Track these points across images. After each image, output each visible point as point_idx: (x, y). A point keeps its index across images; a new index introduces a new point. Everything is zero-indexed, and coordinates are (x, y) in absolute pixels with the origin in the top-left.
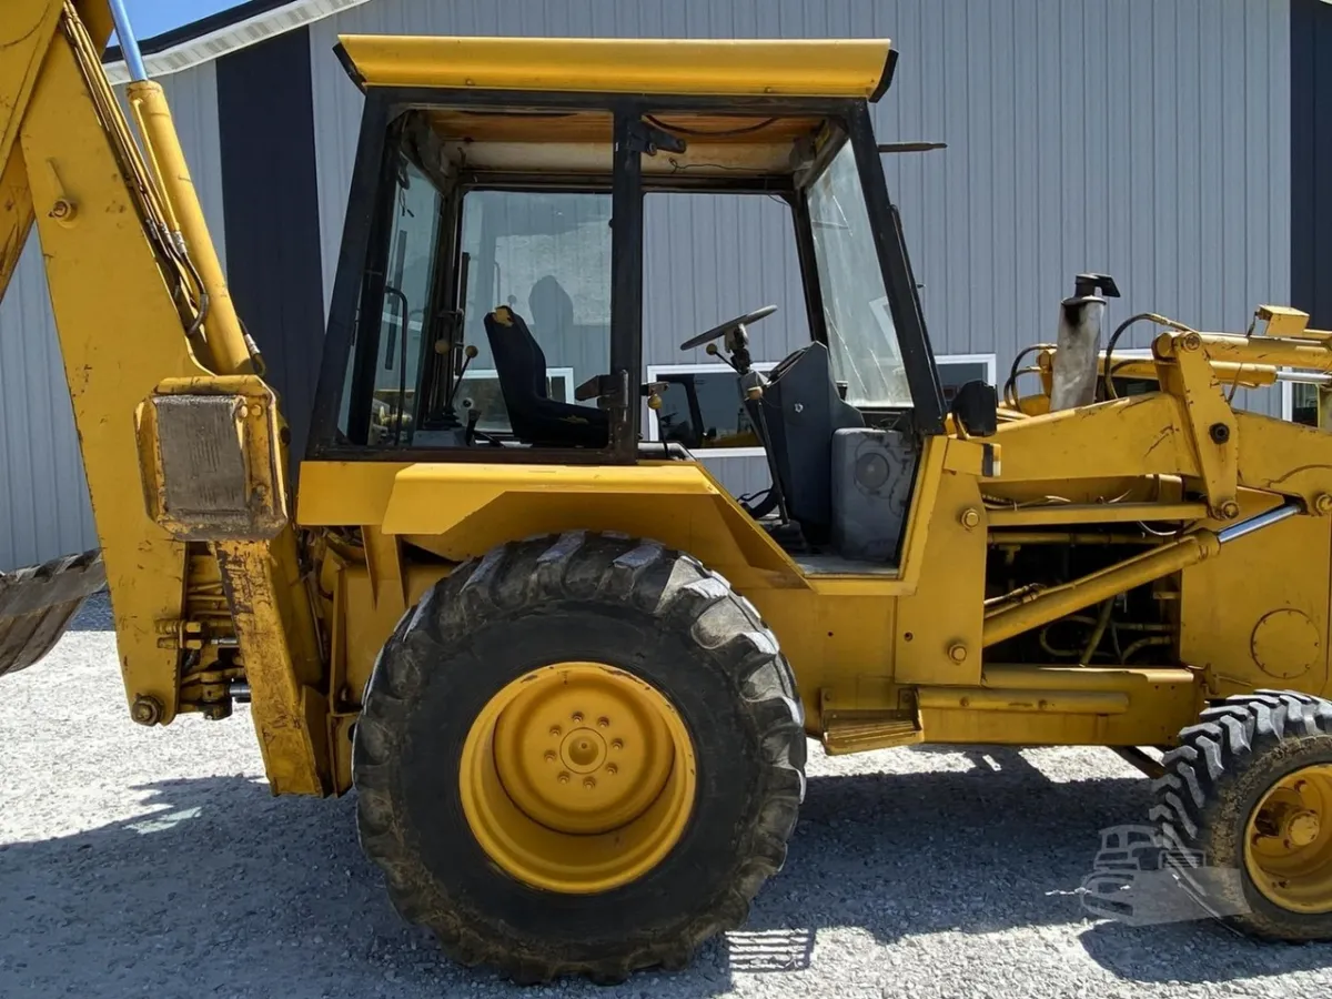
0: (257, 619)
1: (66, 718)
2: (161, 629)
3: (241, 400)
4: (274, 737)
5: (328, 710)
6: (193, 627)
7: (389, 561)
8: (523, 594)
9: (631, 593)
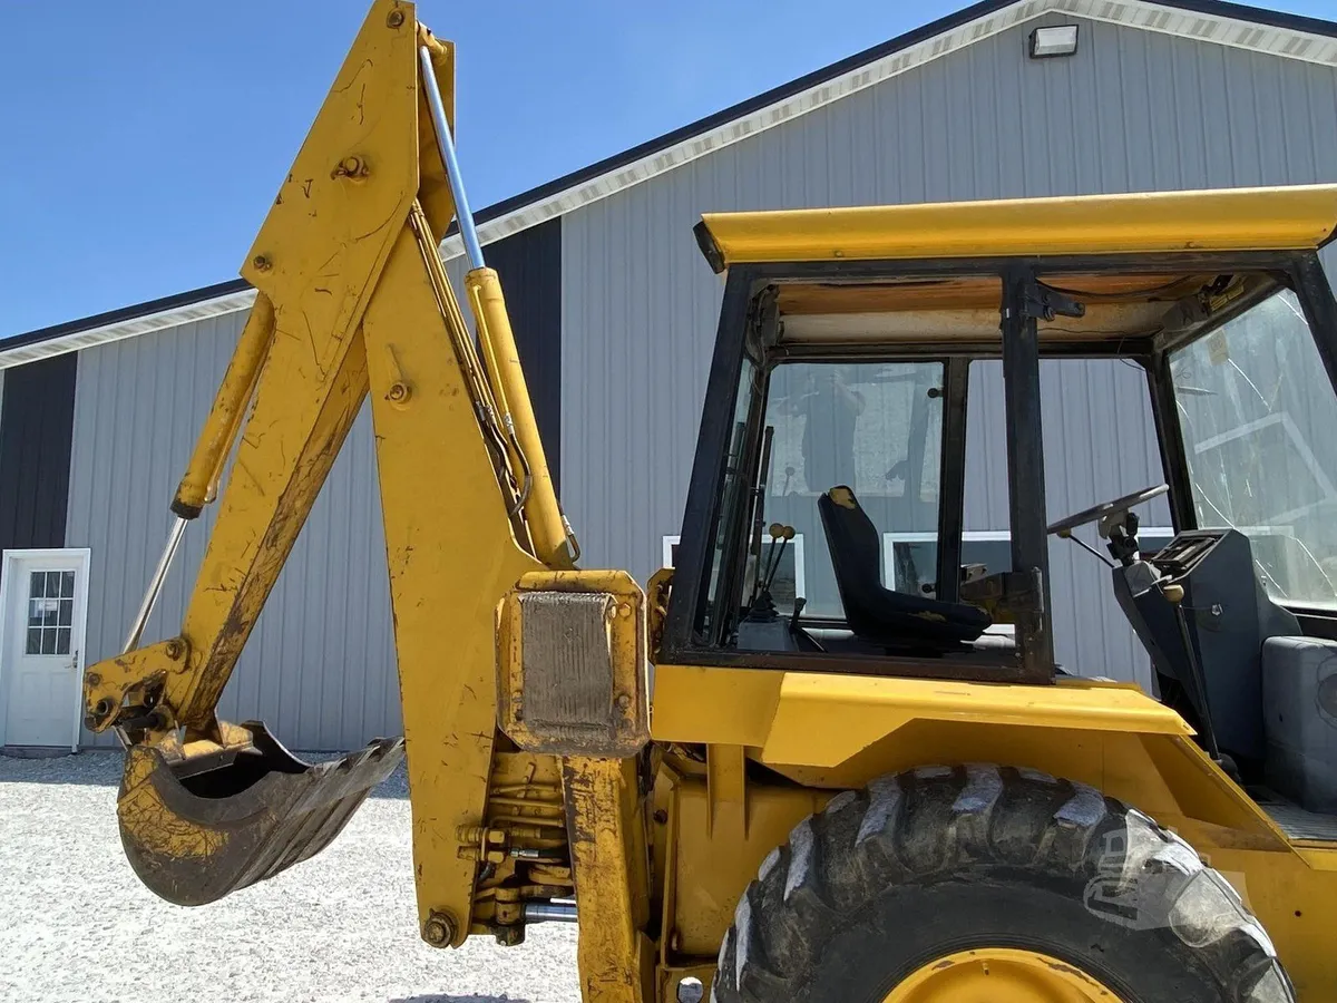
0: (599, 849)
1: (315, 902)
2: (463, 837)
3: (611, 598)
4: (601, 992)
5: (658, 961)
6: (497, 837)
7: (731, 779)
8: (938, 852)
9: (1083, 863)
